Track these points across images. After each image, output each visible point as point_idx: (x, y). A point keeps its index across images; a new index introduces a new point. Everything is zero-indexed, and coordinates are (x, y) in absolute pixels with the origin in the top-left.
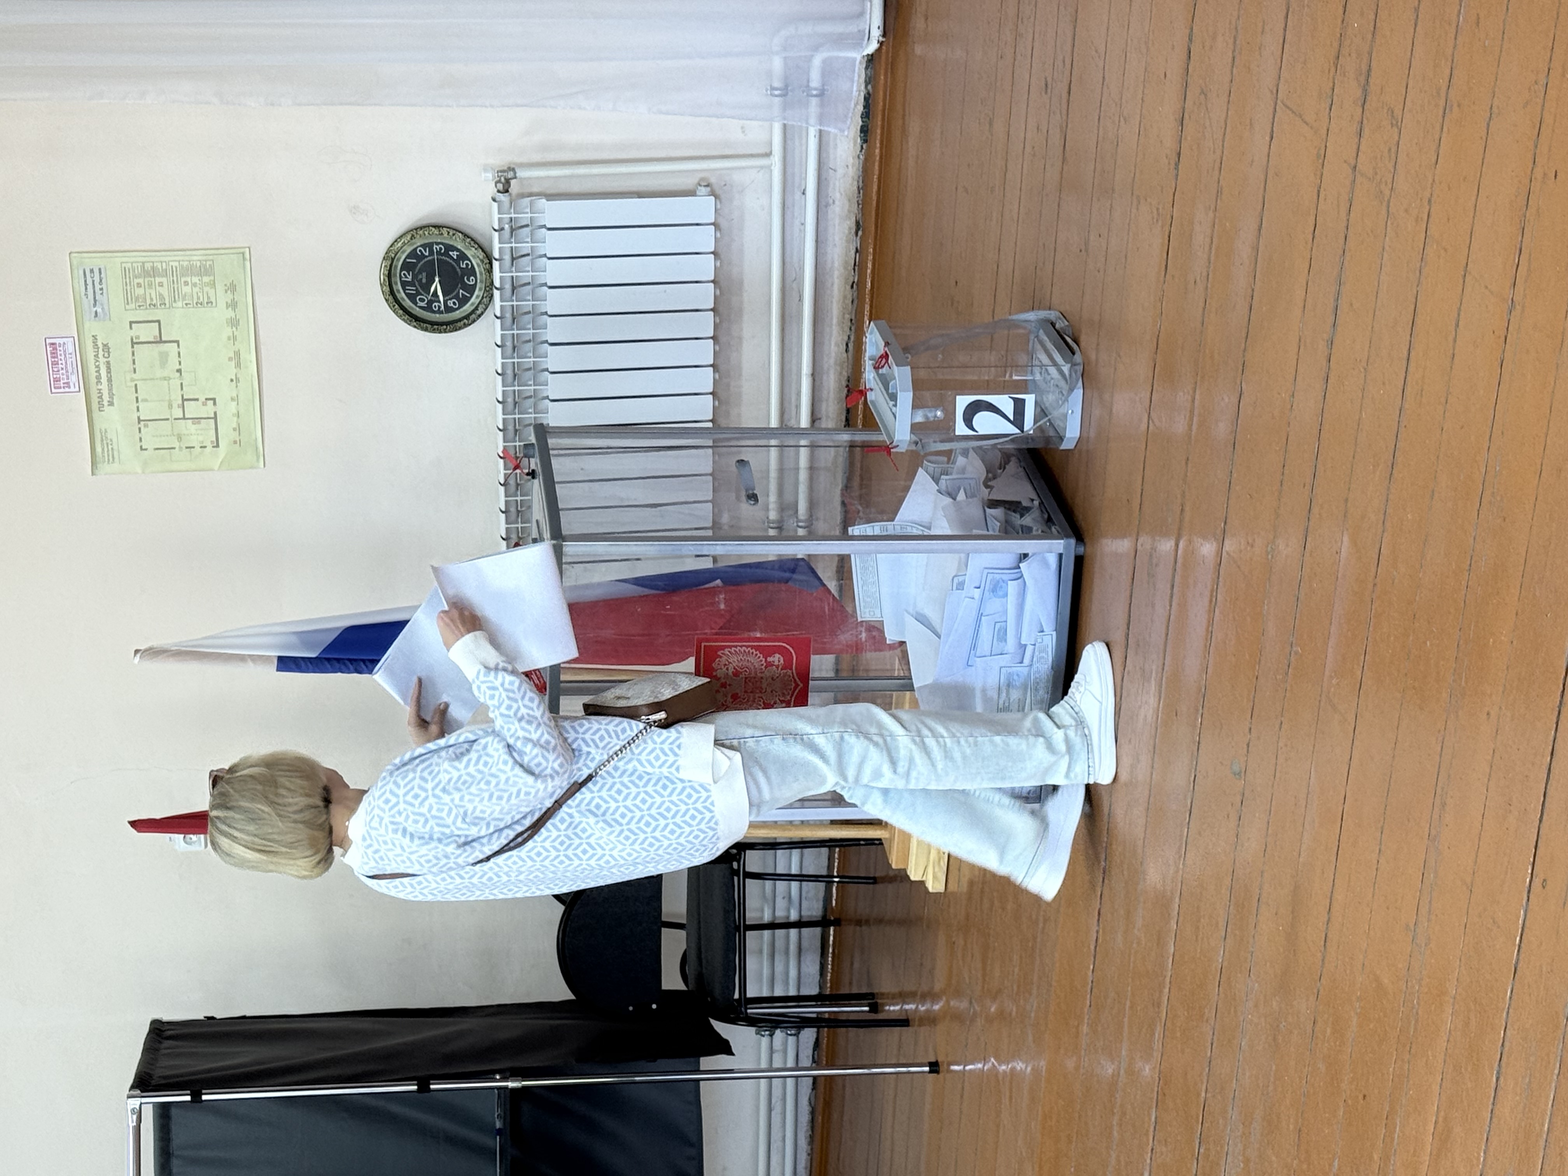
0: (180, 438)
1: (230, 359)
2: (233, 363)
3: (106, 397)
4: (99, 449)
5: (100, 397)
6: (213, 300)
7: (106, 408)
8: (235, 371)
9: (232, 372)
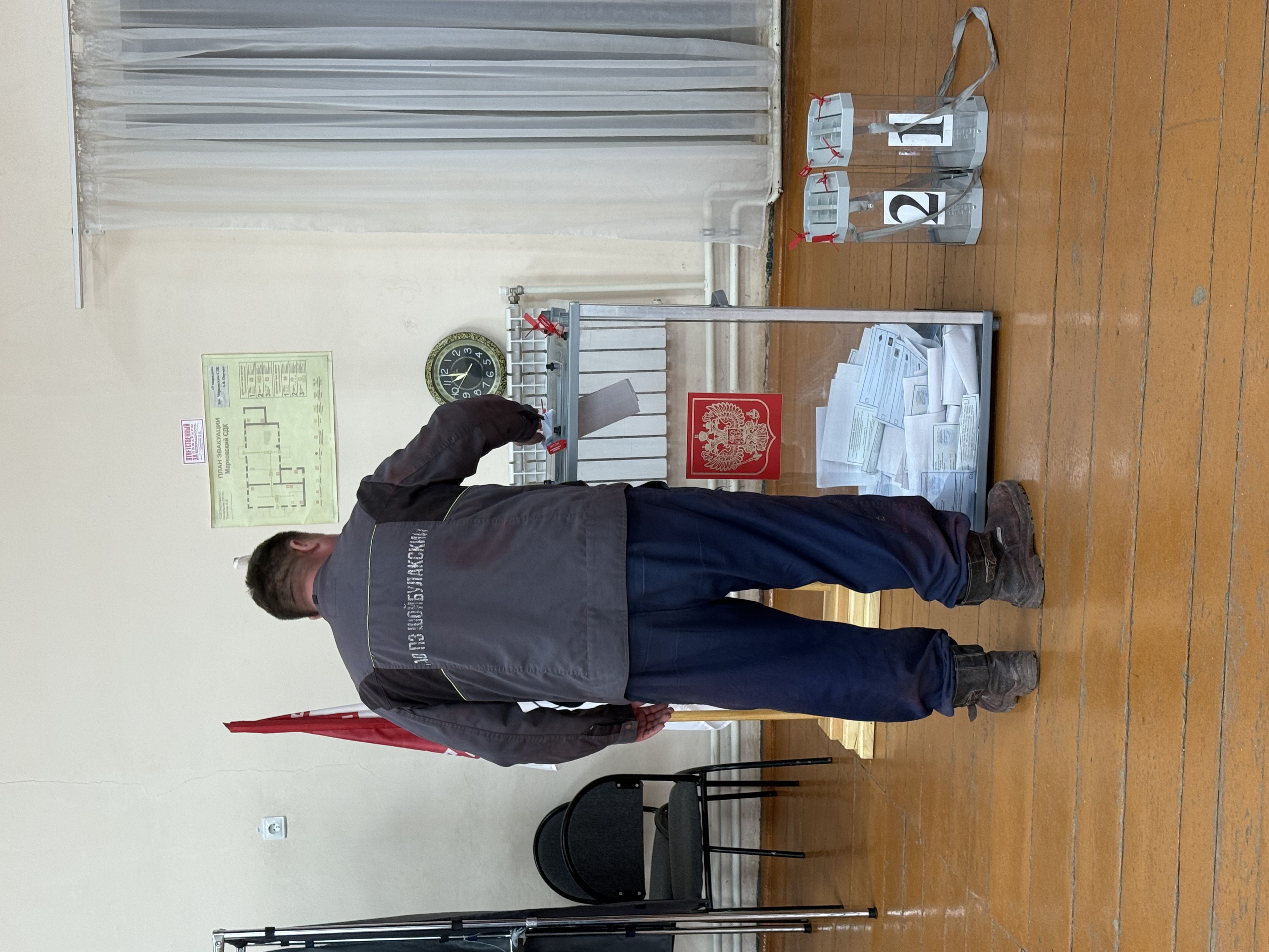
0: (277, 498)
1: (316, 437)
2: (318, 440)
3: (224, 467)
4: (217, 508)
5: (220, 467)
6: (304, 391)
7: (224, 475)
8: (319, 446)
9: (316, 446)
